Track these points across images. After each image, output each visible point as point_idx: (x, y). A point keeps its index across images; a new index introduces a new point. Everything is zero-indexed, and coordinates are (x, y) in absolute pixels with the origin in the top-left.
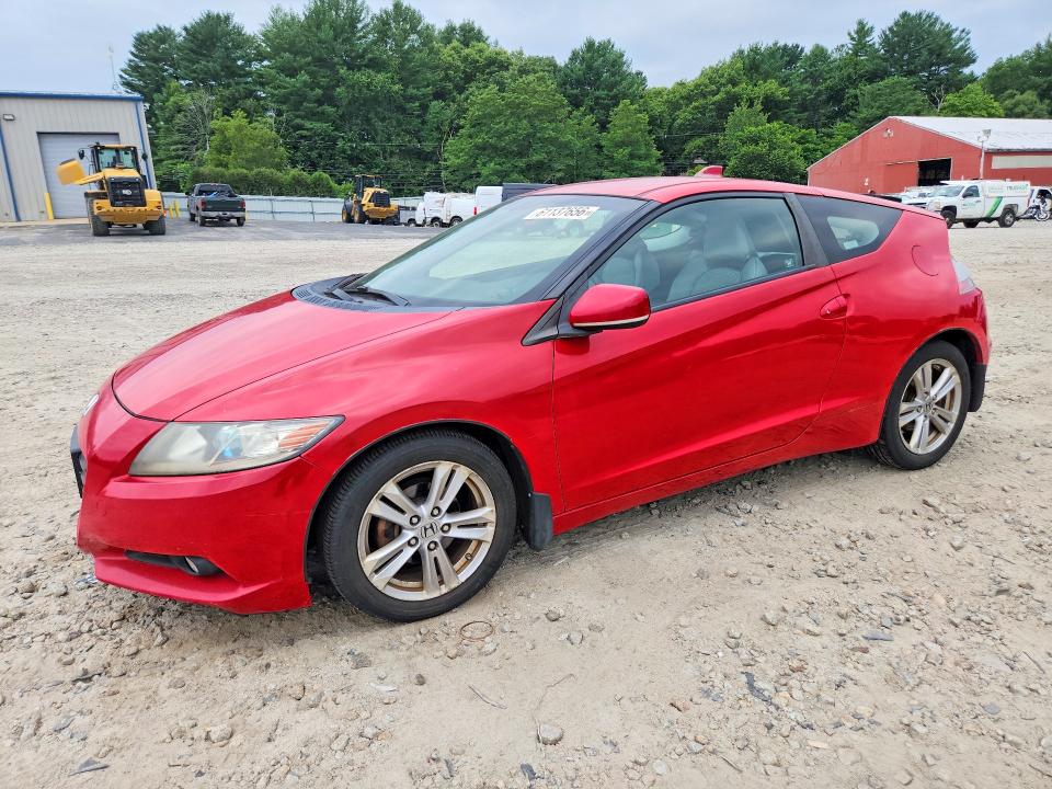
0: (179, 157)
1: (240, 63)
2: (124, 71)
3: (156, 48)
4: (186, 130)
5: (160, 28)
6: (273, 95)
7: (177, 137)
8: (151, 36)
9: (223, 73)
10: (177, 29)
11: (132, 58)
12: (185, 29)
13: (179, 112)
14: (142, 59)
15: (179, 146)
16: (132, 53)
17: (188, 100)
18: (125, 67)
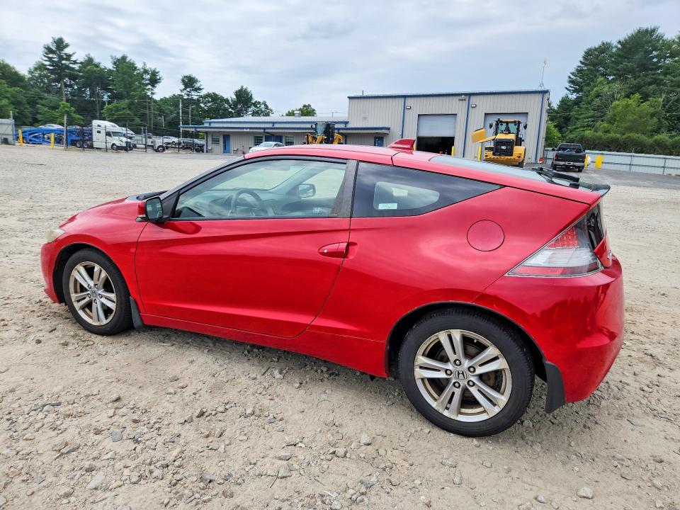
0: (588, 126)
1: (655, 60)
2: (573, 74)
3: (598, 56)
4: (598, 109)
5: (603, 44)
6: (672, 81)
7: (592, 113)
8: (596, 49)
9: (638, 69)
10: (614, 43)
11: (580, 64)
12: (619, 42)
13: (597, 97)
14: (586, 65)
15: (590, 119)
16: (581, 62)
17: (606, 89)
18: (573, 70)
